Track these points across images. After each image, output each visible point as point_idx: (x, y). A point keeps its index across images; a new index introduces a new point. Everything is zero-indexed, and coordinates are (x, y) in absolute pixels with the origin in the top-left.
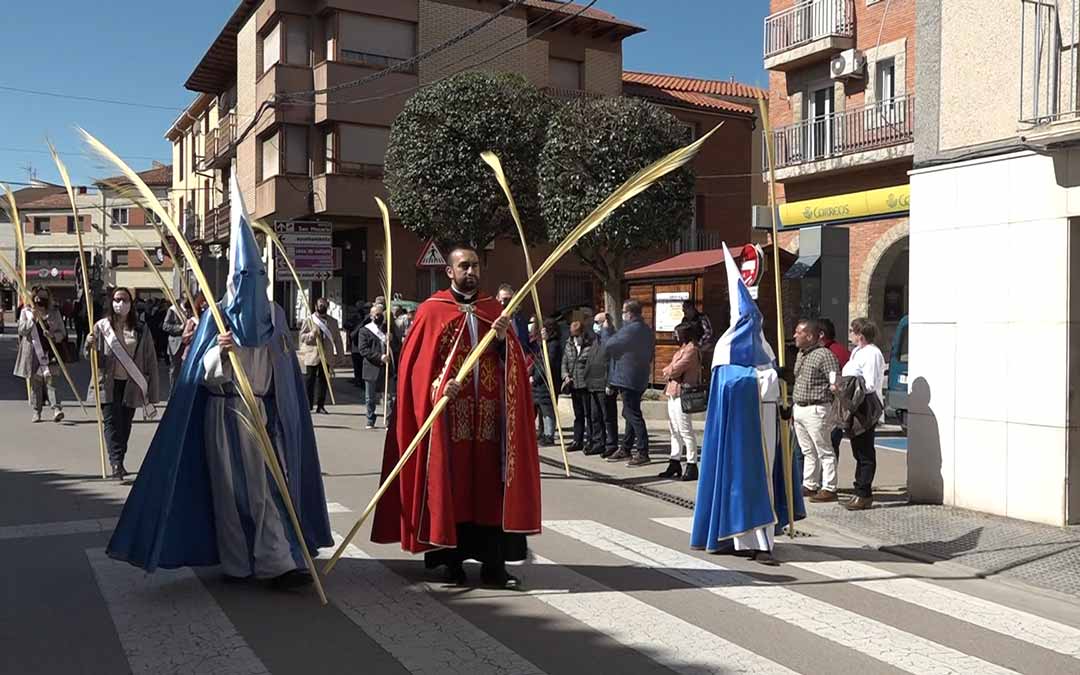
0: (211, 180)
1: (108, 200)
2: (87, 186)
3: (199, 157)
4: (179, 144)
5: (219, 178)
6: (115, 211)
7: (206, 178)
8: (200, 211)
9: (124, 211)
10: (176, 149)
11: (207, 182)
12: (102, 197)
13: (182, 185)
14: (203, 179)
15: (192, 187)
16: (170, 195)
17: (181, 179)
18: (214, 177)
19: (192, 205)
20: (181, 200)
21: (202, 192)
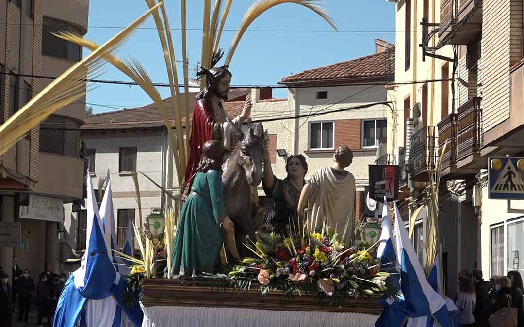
0: (451, 64)
1: (302, 107)
2: (271, 85)
3: (434, 25)
4: (404, 7)
5: (463, 61)
6: (314, 127)
7: (443, 62)
8: (435, 117)
9: (328, 125)
10: (401, 14)
11: (445, 69)
12: (294, 101)
13: (408, 76)
14: (440, 63)
15: (424, 79)
16: (391, 95)
17: (407, 65)
18: (455, 60)
19: (423, 110)
20: (407, 102)
21: (438, 86)
